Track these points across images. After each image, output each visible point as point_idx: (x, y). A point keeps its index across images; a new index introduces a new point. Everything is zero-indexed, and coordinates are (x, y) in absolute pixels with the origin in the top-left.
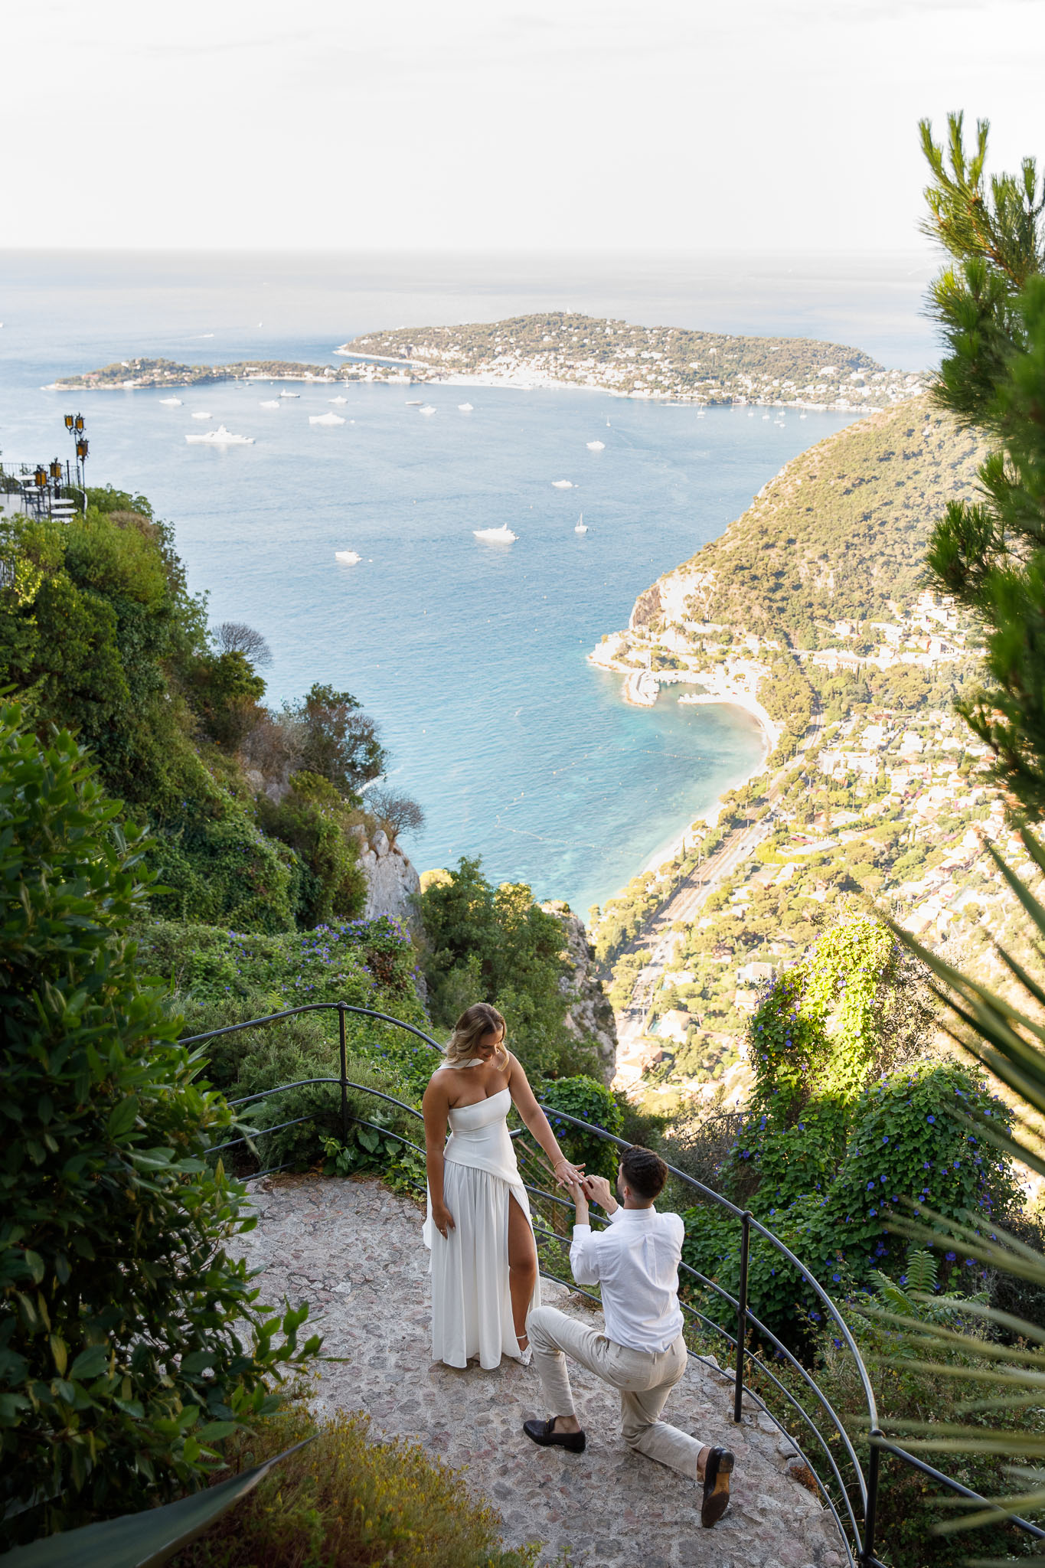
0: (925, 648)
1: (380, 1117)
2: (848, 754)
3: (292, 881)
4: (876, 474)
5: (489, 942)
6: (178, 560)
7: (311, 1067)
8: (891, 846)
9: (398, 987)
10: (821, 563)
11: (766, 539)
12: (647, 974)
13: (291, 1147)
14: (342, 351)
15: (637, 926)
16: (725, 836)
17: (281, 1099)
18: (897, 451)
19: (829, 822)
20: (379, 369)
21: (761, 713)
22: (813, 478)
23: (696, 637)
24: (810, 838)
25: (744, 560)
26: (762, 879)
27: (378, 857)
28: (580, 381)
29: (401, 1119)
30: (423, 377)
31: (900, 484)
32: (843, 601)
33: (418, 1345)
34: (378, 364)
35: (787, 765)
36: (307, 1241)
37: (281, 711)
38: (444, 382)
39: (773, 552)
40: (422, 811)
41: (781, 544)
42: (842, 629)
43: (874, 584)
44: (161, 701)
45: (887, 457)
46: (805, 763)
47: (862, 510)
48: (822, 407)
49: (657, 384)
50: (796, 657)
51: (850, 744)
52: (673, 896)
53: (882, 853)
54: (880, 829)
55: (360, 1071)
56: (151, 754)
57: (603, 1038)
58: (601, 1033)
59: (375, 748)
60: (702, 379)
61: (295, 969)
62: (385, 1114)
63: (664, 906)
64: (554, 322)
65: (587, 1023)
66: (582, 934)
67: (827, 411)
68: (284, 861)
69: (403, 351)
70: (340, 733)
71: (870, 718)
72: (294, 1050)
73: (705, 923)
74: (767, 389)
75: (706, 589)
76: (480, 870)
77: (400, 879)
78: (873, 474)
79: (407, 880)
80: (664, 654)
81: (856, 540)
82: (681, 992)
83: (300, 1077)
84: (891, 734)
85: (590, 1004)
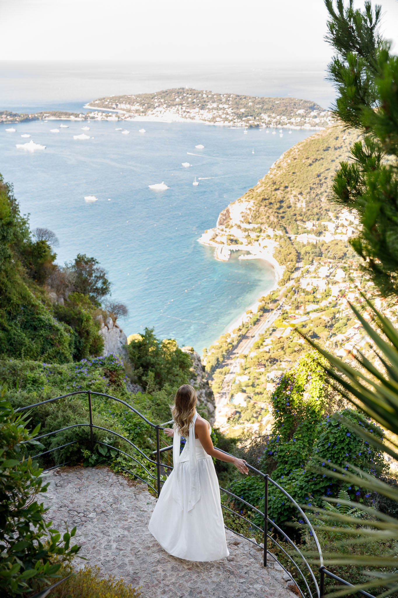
0: (345, 233)
1: (108, 440)
2: (313, 279)
3: (71, 341)
4: (323, 157)
5: (158, 364)
6: (15, 200)
7: (77, 420)
8: (332, 319)
9: (118, 385)
10: (299, 196)
11: (275, 187)
12: (228, 377)
13: (68, 455)
14: (87, 106)
15: (223, 356)
16: (261, 316)
17: (64, 434)
18: (332, 146)
19: (305, 309)
20: (104, 114)
21: (275, 263)
22: (295, 159)
23: (246, 230)
24: (297, 316)
25: (266, 196)
26: (277, 334)
27: (108, 329)
28: (193, 118)
29: (117, 441)
30: (123, 118)
31: (333, 161)
32: (309, 213)
33: (126, 539)
34: (103, 112)
35: (287, 285)
36: (76, 496)
37: (64, 266)
38: (133, 120)
39: (278, 192)
40: (127, 308)
41: (282, 188)
42: (309, 225)
43: (322, 205)
44: (10, 263)
45: (327, 149)
46: (294, 284)
47: (317, 172)
48: (298, 128)
49: (226, 119)
50: (289, 238)
51: (313, 275)
52: (239, 343)
53: (329, 322)
54: (327, 311)
55: (99, 420)
56: (6, 286)
57: (210, 405)
58: (209, 403)
59: (105, 282)
60: (246, 116)
61: (72, 379)
62: (110, 439)
63: (235, 347)
64: (180, 92)
65: (202, 399)
66: (199, 360)
67: (301, 130)
68: (67, 332)
69: (114, 106)
70: (90, 275)
71: (322, 263)
72: (70, 413)
73: (253, 354)
74: (274, 120)
75: (250, 209)
76: (153, 333)
77: (119, 339)
78: (321, 156)
79: (122, 339)
80: (232, 238)
81: (314, 186)
82: (243, 384)
83: (72, 424)
84: (331, 270)
85: (204, 391)
